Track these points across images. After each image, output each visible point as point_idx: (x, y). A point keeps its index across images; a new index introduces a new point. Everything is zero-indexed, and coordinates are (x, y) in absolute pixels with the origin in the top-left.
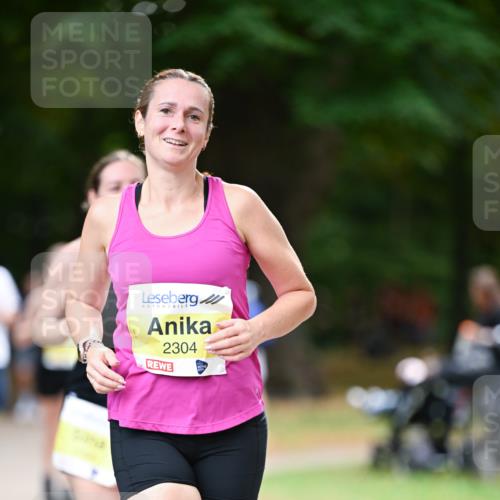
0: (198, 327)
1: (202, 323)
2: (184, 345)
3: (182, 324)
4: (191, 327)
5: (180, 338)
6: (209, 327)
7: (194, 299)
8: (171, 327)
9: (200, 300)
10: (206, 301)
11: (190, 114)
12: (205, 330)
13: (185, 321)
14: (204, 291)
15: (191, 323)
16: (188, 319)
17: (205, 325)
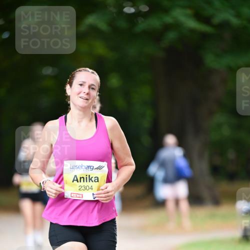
0: (93, 179)
1: (95, 178)
2: (88, 187)
3: (86, 178)
4: (90, 179)
5: (85, 184)
6: (98, 179)
7: (92, 167)
8: (82, 179)
9: (94, 168)
10: (97, 168)
11: (91, 87)
12: (96, 180)
13: (88, 177)
14: (96, 164)
15: (90, 177)
16: (89, 176)
17: (96, 178)
